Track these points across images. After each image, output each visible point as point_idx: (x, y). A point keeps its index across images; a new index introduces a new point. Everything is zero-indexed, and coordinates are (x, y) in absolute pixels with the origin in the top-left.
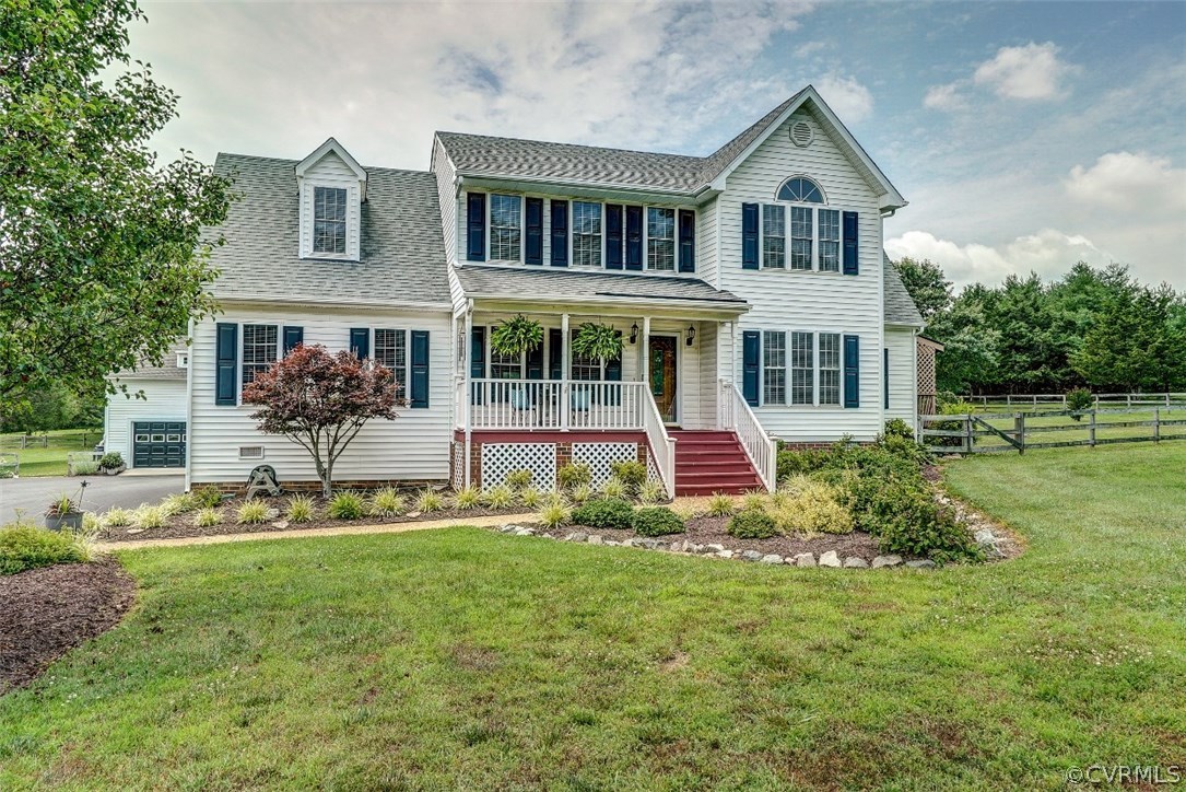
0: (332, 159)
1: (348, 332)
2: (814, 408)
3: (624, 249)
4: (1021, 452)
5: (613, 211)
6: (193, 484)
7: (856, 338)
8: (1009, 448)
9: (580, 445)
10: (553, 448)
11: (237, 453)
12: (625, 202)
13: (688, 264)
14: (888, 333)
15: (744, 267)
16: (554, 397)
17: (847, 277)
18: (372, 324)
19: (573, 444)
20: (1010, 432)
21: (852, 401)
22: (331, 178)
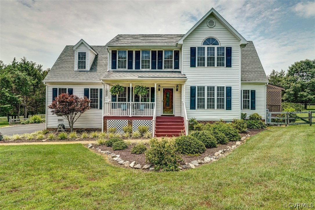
0: (83, 45)
1: (84, 89)
2: (215, 110)
3: (157, 63)
4: (311, 125)
5: (154, 53)
6: (47, 128)
7: (231, 88)
8: (304, 123)
9: (135, 121)
10: (127, 121)
11: (57, 121)
12: (157, 50)
13: (177, 67)
14: (242, 85)
15: (191, 67)
16: (135, 107)
17: (227, 68)
18: (90, 87)
19: (133, 120)
20: (306, 118)
21: (229, 107)
22: (82, 49)
